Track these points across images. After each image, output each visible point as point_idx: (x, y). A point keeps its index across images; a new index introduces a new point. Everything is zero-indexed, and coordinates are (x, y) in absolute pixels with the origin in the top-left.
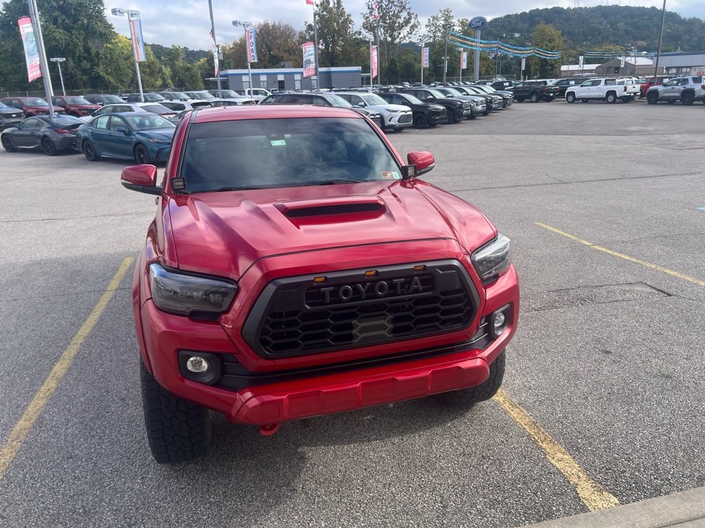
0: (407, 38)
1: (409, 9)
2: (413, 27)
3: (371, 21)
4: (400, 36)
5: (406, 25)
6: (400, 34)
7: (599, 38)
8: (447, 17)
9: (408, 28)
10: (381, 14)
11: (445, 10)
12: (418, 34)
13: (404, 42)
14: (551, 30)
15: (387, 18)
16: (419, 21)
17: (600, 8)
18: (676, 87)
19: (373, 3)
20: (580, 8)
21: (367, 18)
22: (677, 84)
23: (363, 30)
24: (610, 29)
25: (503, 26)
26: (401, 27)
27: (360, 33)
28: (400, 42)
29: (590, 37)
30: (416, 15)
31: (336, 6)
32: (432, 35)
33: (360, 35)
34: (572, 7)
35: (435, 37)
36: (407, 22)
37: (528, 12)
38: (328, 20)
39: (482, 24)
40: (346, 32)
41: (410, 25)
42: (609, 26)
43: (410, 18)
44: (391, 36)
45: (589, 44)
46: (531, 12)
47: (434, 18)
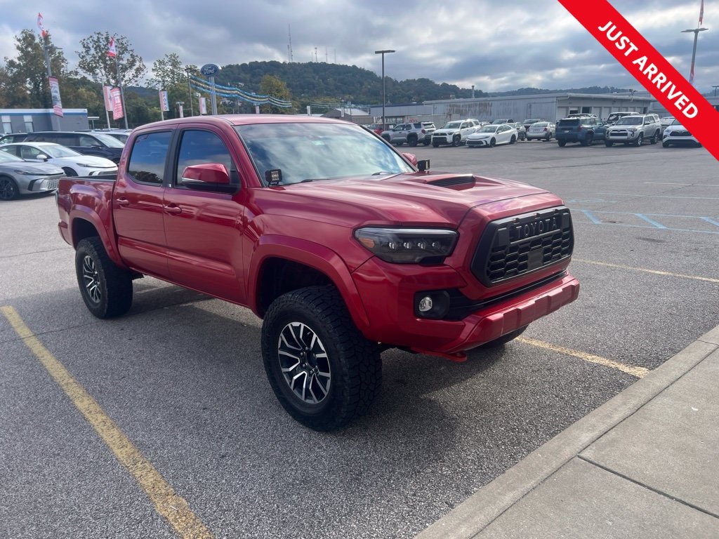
0: (133, 81)
1: (132, 51)
2: (138, 70)
3: (88, 60)
4: (125, 79)
5: (131, 67)
6: (124, 76)
7: (315, 91)
8: (175, 64)
9: (133, 71)
10: (100, 54)
11: (171, 56)
12: (145, 78)
13: (130, 85)
14: (276, 81)
15: (107, 58)
16: (144, 64)
17: (311, 64)
18: (403, 132)
19: (89, 41)
20: (295, 64)
21: (83, 57)
22: (403, 130)
23: (79, 70)
24: (322, 84)
25: (226, 75)
26: (125, 69)
27: (76, 73)
28: (126, 85)
29: (306, 90)
30: (141, 58)
31: (43, 41)
32: (160, 80)
33: (76, 75)
34: (288, 62)
35: (164, 81)
36: (132, 64)
37: (248, 63)
38: (34, 57)
39: (215, 71)
40: (59, 71)
41: (135, 68)
42: (321, 80)
43: (134, 61)
44: (114, 78)
45: (307, 95)
46: (251, 63)
47: (160, 63)
